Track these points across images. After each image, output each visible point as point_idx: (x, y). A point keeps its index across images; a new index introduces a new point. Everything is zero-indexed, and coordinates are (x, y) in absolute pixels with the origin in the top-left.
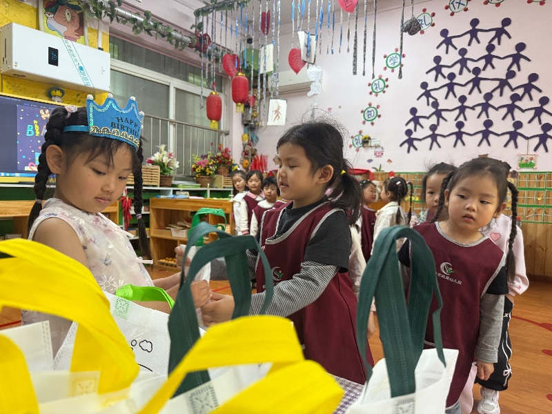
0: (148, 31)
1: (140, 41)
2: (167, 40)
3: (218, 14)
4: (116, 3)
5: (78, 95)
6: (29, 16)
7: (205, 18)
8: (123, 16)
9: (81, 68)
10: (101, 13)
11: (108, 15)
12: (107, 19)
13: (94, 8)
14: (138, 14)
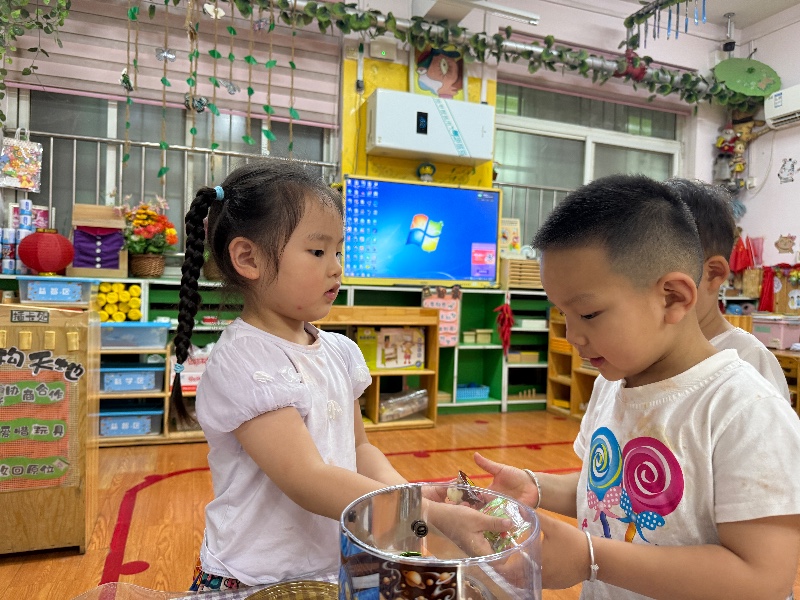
0: (550, 65)
1: (540, 82)
2: (580, 73)
3: (664, 14)
4: (504, 36)
5: (454, 170)
6: (398, 77)
7: (642, 26)
8: (513, 52)
9: (456, 133)
10: (483, 54)
11: (494, 54)
12: (491, 59)
13: (475, 49)
14: (536, 44)
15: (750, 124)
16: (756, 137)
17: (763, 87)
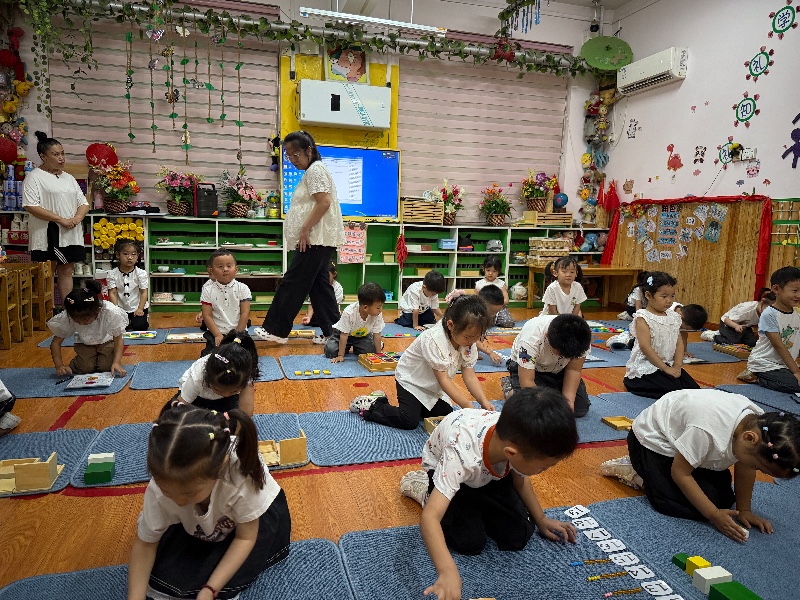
0: (436, 54)
2: (461, 58)
8: (405, 46)
9: (361, 109)
12: (389, 50)
15: (612, 91)
16: (617, 101)
17: (615, 62)
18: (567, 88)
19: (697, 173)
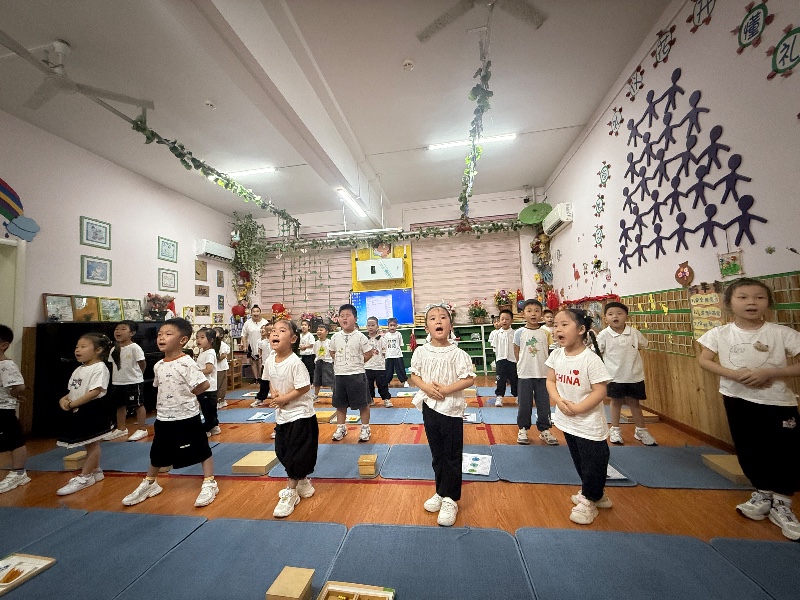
9: (387, 271)
15: (543, 235)
17: (540, 218)
18: (518, 237)
19: (586, 281)
